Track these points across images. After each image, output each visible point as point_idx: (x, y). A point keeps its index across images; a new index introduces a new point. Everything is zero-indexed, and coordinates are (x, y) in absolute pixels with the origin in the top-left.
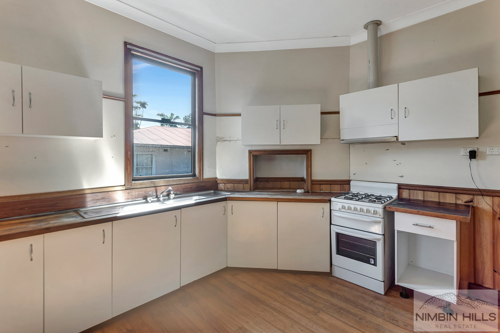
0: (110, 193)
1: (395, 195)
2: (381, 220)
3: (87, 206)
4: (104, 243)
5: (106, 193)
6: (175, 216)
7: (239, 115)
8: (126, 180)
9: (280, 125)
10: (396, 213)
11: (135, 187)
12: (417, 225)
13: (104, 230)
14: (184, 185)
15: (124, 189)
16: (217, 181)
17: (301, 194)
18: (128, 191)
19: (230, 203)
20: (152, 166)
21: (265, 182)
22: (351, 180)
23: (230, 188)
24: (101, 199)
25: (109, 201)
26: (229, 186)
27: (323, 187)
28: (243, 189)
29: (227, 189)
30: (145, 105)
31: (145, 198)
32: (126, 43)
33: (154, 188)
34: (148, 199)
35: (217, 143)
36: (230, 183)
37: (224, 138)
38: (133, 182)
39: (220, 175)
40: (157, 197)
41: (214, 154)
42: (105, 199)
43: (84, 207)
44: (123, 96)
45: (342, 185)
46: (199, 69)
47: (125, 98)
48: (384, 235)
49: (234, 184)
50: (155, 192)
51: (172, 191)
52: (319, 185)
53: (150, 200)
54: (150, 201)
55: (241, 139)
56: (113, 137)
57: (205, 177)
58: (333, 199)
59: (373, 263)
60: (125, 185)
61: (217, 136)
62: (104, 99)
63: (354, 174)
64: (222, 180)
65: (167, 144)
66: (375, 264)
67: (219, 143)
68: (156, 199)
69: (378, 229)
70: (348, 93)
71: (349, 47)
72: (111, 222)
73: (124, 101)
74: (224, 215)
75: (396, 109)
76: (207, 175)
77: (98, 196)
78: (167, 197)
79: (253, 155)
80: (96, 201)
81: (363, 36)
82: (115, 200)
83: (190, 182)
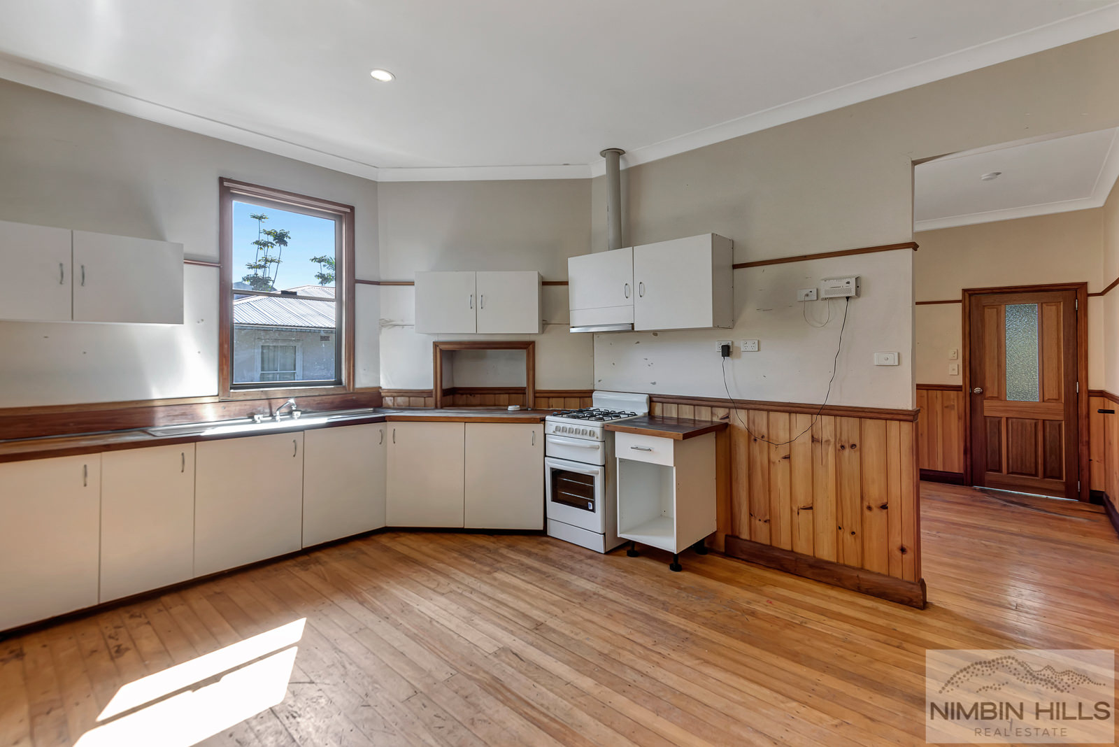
0: (194, 406)
1: (642, 410)
2: (599, 444)
3: (157, 424)
4: (183, 471)
5: (187, 407)
6: (294, 441)
7: (412, 284)
8: (221, 387)
9: (477, 303)
10: (617, 434)
11: (234, 398)
12: (637, 448)
13: (183, 454)
14: (320, 398)
15: (217, 400)
16: (380, 393)
17: (514, 412)
18: (223, 404)
19: (390, 426)
20: (295, 370)
21: (468, 396)
22: (595, 390)
23: (402, 404)
24: (181, 415)
25: (193, 418)
26: (400, 400)
27: (553, 401)
28: (425, 406)
29: (398, 405)
30: (285, 239)
31: (251, 416)
32: (221, 180)
33: (266, 402)
34: (256, 417)
35: (380, 329)
36: (402, 396)
37: (392, 321)
38: (232, 391)
39: (385, 384)
40: (271, 415)
41: (375, 347)
42: (186, 415)
43: (152, 426)
44: (217, 260)
45: (582, 399)
46: (348, 210)
47: (220, 263)
48: (604, 466)
49: (409, 397)
50: (267, 406)
51: (293, 405)
52: (547, 399)
53: (259, 418)
54: (259, 421)
55: (413, 323)
56: (200, 321)
57: (358, 385)
58: (548, 418)
59: (591, 508)
60: (218, 395)
61: (382, 317)
62: (185, 265)
63: (599, 381)
64: (389, 391)
65: (327, 326)
66: (593, 510)
67: (384, 330)
68: (270, 418)
69: (597, 458)
70: (591, 253)
71: (590, 180)
72: (194, 444)
73: (219, 267)
74: (380, 443)
75: (630, 284)
76: (363, 381)
77: (175, 410)
78: (288, 417)
79: (441, 350)
80: (173, 417)
81: (599, 168)
82: (202, 418)
83: (331, 393)
